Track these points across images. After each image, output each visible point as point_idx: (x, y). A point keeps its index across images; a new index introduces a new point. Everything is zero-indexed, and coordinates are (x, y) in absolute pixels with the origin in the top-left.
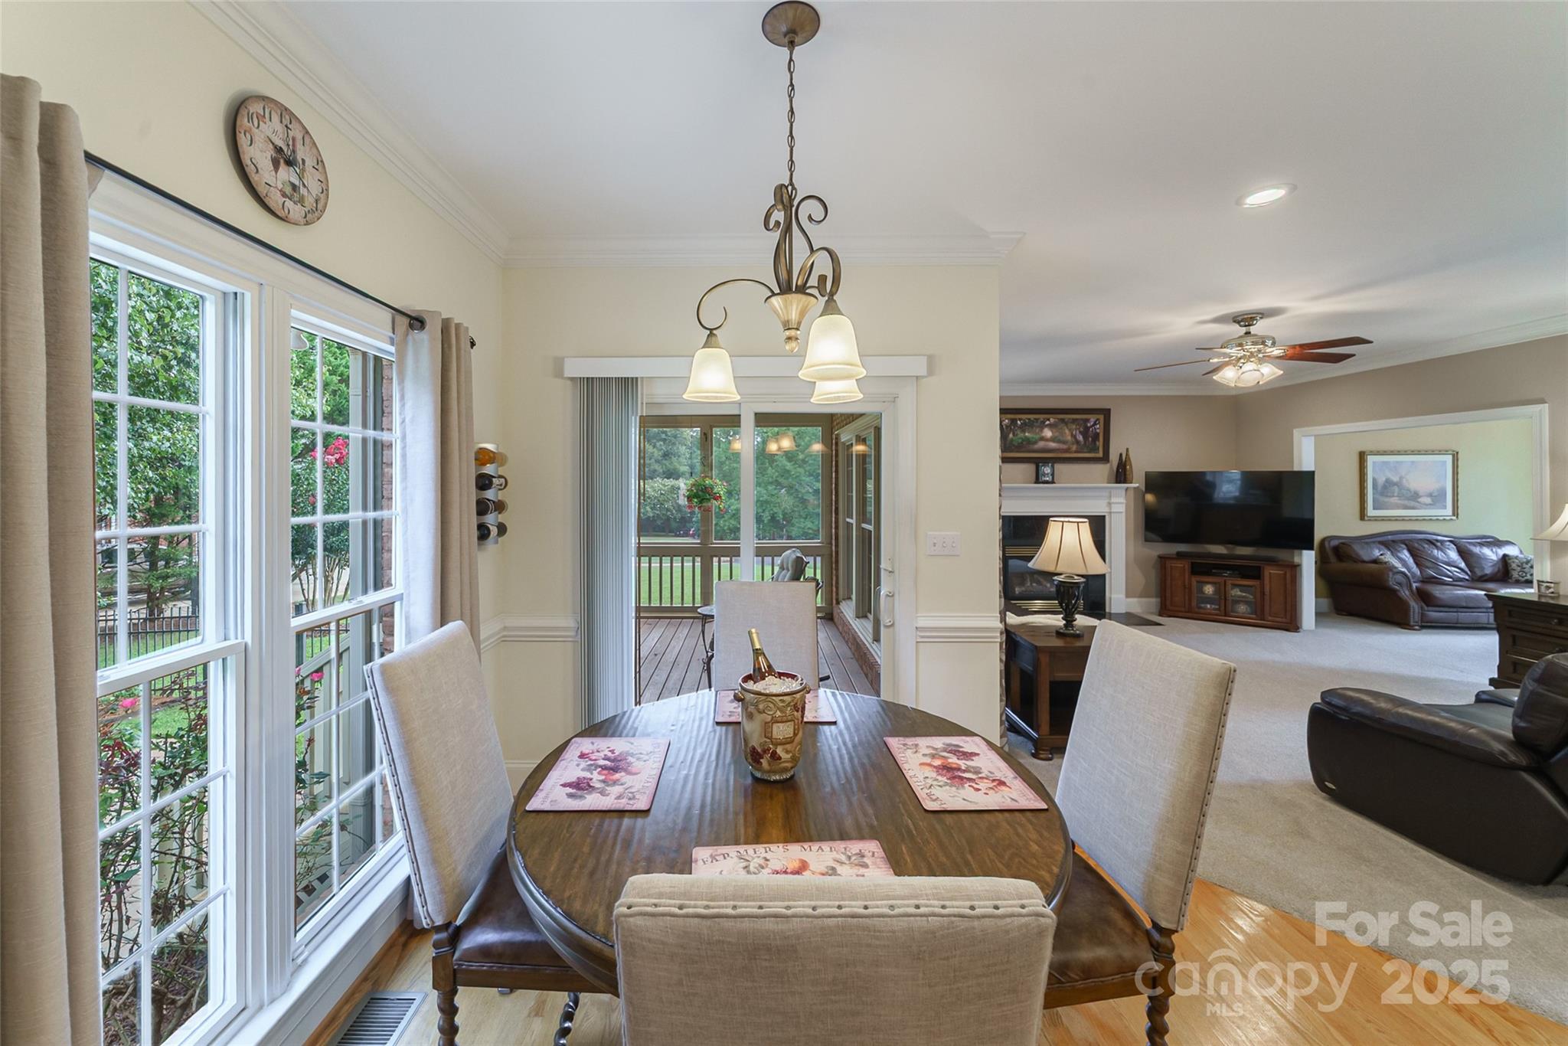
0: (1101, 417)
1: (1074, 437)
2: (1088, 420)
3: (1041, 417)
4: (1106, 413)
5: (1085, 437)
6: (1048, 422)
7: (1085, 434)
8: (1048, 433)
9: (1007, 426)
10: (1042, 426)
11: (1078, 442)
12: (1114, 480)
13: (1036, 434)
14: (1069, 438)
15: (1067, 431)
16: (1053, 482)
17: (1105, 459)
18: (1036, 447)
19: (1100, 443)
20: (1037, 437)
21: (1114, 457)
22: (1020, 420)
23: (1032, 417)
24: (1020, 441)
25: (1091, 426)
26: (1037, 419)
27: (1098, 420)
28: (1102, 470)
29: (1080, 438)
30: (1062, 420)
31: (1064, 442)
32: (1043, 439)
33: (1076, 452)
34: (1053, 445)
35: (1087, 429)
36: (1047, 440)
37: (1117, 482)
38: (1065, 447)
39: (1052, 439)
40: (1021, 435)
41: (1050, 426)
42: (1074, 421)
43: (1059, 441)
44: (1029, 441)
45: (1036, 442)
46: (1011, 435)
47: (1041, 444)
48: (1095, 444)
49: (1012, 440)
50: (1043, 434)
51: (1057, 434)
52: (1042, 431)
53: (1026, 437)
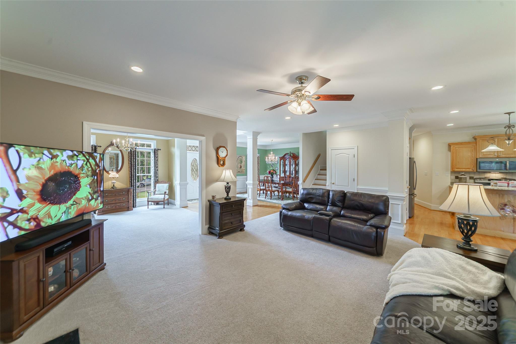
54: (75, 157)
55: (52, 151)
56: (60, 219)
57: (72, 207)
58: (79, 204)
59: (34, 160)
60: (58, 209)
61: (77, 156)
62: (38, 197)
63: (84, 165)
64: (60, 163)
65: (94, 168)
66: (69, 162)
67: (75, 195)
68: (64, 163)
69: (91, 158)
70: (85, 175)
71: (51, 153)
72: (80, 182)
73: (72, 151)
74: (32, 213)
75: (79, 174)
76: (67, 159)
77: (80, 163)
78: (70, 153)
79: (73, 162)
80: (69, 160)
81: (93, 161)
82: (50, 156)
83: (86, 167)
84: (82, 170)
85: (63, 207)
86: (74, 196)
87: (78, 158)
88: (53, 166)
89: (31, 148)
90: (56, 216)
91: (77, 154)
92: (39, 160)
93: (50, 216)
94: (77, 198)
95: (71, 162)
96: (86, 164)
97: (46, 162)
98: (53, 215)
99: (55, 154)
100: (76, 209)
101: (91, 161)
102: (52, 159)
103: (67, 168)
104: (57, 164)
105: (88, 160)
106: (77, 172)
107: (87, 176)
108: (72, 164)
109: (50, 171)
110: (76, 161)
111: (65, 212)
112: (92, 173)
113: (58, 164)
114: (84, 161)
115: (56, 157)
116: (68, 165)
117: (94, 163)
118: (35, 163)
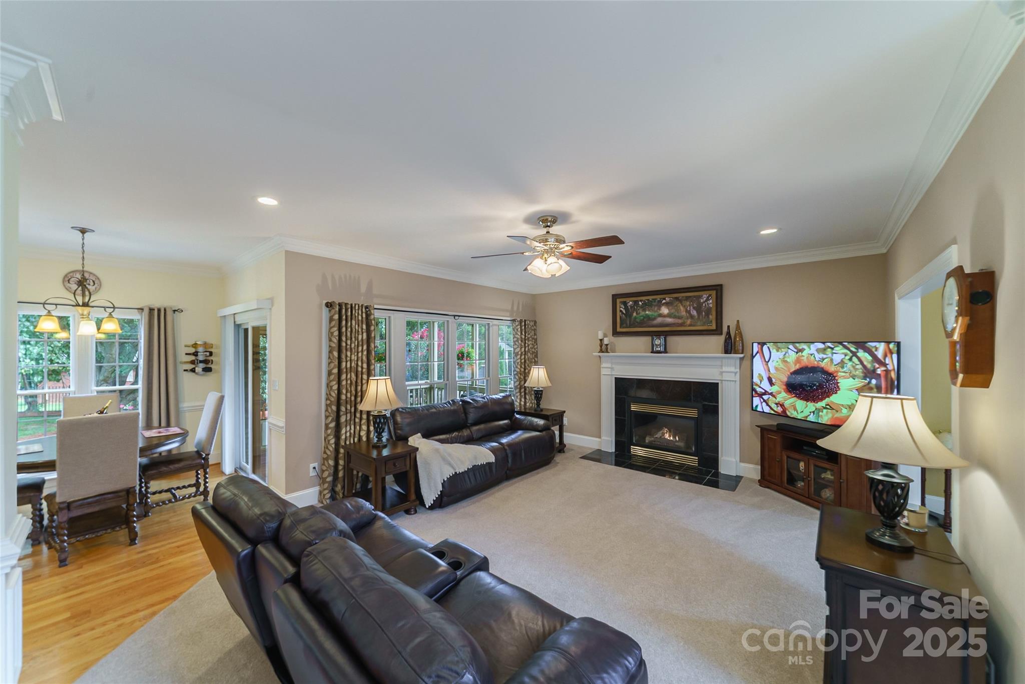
0: (714, 293)
1: (688, 312)
2: (700, 297)
3: (658, 297)
4: (718, 289)
5: (699, 312)
6: (664, 301)
7: (699, 309)
8: (665, 310)
9: (631, 307)
10: (660, 304)
11: (692, 317)
13: (655, 312)
14: (684, 313)
15: (682, 308)
16: (665, 352)
17: (718, 331)
18: (655, 322)
19: (712, 317)
20: (656, 314)
21: (725, 330)
22: (641, 301)
23: (650, 298)
24: (642, 318)
25: (704, 302)
26: (654, 300)
27: (710, 295)
28: (718, 341)
29: (694, 313)
30: (677, 299)
31: (680, 318)
32: (661, 315)
33: (690, 325)
34: (669, 320)
35: (700, 305)
36: (665, 316)
37: (725, 353)
38: (680, 321)
39: (669, 316)
40: (642, 313)
41: (667, 304)
42: (687, 298)
43: (675, 317)
44: (649, 318)
45: (655, 319)
46: (635, 314)
47: (659, 320)
48: (708, 317)
49: (635, 318)
50: (661, 312)
51: (673, 311)
52: (660, 309)
53: (646, 315)
54: (829, 350)
55: (797, 345)
56: (807, 417)
57: (825, 411)
58: (837, 411)
59: (780, 355)
60: (804, 406)
61: (832, 349)
62: (785, 387)
63: (846, 361)
64: (807, 358)
65: (869, 366)
66: (818, 356)
67: (828, 397)
68: (812, 357)
69: (860, 351)
70: (848, 374)
71: (796, 348)
72: (838, 383)
73: (824, 343)
74: (779, 398)
75: (837, 372)
76: (816, 353)
77: (837, 358)
78: (821, 346)
79: (825, 356)
80: (818, 353)
81: (867, 355)
82: (796, 351)
83: (850, 363)
84: (843, 367)
85: (811, 406)
86: (827, 399)
87: (834, 351)
88: (798, 361)
89: (778, 344)
90: (802, 412)
91: (833, 347)
92: (785, 354)
93: (795, 409)
94: (832, 402)
95: (821, 356)
96: (850, 359)
97: (792, 356)
98: (799, 410)
99: (801, 348)
100: (830, 416)
101: (861, 354)
102: (797, 353)
103: (816, 362)
104: (803, 358)
105: (854, 354)
106: (832, 369)
107: (854, 377)
108: (823, 359)
109: (796, 365)
110: (830, 355)
111: (814, 412)
112: (863, 372)
113: (805, 358)
114: (846, 355)
115: (802, 350)
116: (817, 359)
117: (870, 358)
118: (781, 357)
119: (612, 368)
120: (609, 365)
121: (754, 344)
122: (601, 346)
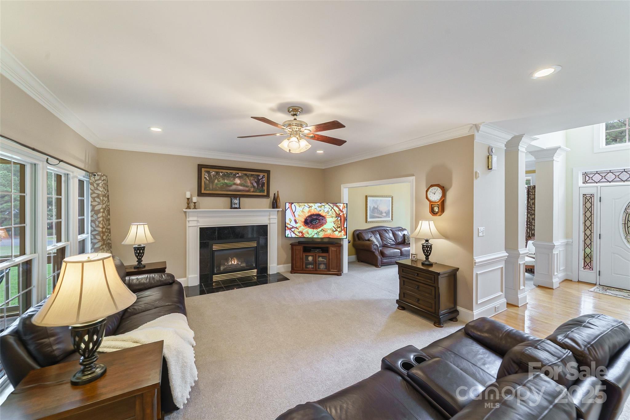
0: (266, 175)
1: (251, 183)
2: (259, 176)
3: (234, 172)
4: (268, 172)
5: (258, 184)
6: (237, 175)
7: (258, 183)
8: (238, 181)
9: (214, 176)
10: (235, 176)
11: (254, 187)
12: (272, 207)
13: (231, 181)
14: (249, 184)
15: (248, 181)
16: (240, 208)
17: (268, 196)
18: (231, 188)
19: (265, 188)
20: (232, 183)
21: (272, 195)
22: (222, 172)
23: (229, 171)
24: (222, 184)
25: (261, 179)
26: (231, 173)
27: (264, 176)
28: (266, 202)
29: (255, 185)
30: (246, 175)
31: (247, 187)
32: (235, 184)
33: (253, 192)
34: (241, 188)
35: (259, 180)
36: (237, 185)
37: (273, 208)
38: (247, 189)
39: (240, 185)
40: (222, 181)
41: (239, 177)
42: (252, 175)
43: (244, 186)
44: (227, 185)
45: (231, 186)
46: (216, 181)
47: (234, 187)
48: (263, 188)
49: (217, 184)
50: (235, 182)
51: (243, 182)
52: (234, 180)
53: (225, 182)
54: (323, 206)
55: (309, 204)
56: (313, 236)
57: (321, 232)
58: (326, 232)
59: (301, 209)
60: (312, 231)
61: (324, 206)
62: (303, 224)
63: (330, 211)
64: (314, 210)
65: (338, 212)
66: (319, 209)
67: (323, 226)
68: (316, 210)
69: (335, 207)
70: (330, 216)
71: (308, 205)
72: (326, 220)
73: (321, 203)
74: (300, 230)
75: (326, 215)
76: (317, 208)
77: (326, 210)
78: (320, 205)
79: (321, 209)
80: (319, 208)
81: (337, 208)
82: (308, 207)
83: (331, 212)
84: (328, 213)
85: (315, 231)
86: (322, 227)
87: (325, 207)
88: (309, 211)
89: (300, 204)
91: (324, 205)
92: (303, 208)
93: (308, 233)
94: (324, 228)
95: (320, 209)
96: (331, 210)
97: (307, 210)
98: (310, 233)
99: (311, 205)
100: (323, 234)
101: (335, 208)
102: (309, 208)
103: (317, 212)
104: (312, 210)
105: (333, 208)
106: (324, 214)
107: (332, 217)
108: (321, 210)
109: (308, 213)
110: (323, 209)
111: (316, 233)
112: (336, 215)
113: (313, 210)
114: (329, 209)
115: (311, 207)
116: (318, 210)
117: (338, 209)
118: (301, 210)
119: (197, 221)
120: (195, 219)
121: (286, 203)
122: (188, 204)
